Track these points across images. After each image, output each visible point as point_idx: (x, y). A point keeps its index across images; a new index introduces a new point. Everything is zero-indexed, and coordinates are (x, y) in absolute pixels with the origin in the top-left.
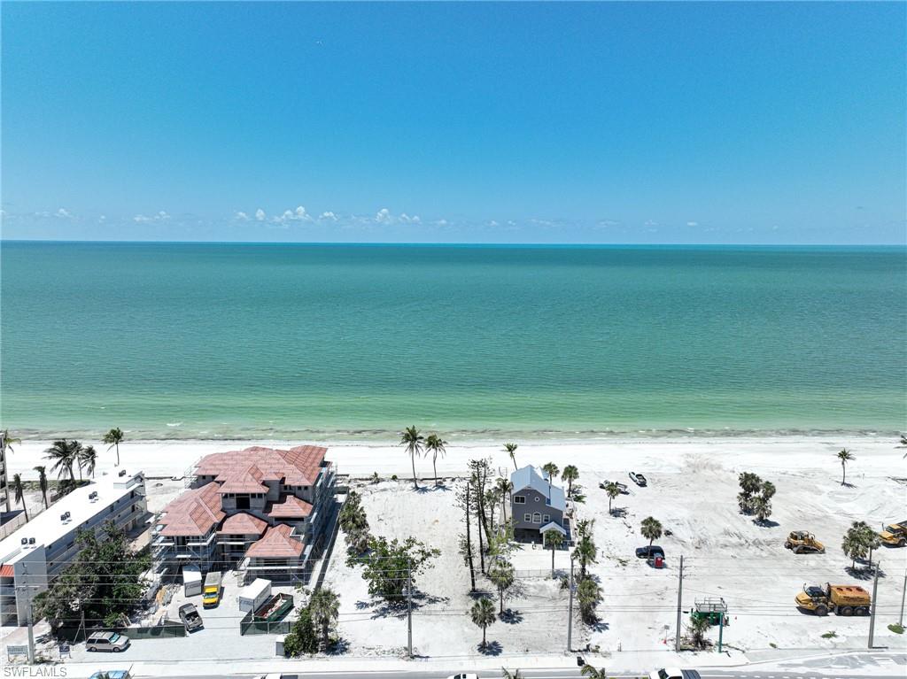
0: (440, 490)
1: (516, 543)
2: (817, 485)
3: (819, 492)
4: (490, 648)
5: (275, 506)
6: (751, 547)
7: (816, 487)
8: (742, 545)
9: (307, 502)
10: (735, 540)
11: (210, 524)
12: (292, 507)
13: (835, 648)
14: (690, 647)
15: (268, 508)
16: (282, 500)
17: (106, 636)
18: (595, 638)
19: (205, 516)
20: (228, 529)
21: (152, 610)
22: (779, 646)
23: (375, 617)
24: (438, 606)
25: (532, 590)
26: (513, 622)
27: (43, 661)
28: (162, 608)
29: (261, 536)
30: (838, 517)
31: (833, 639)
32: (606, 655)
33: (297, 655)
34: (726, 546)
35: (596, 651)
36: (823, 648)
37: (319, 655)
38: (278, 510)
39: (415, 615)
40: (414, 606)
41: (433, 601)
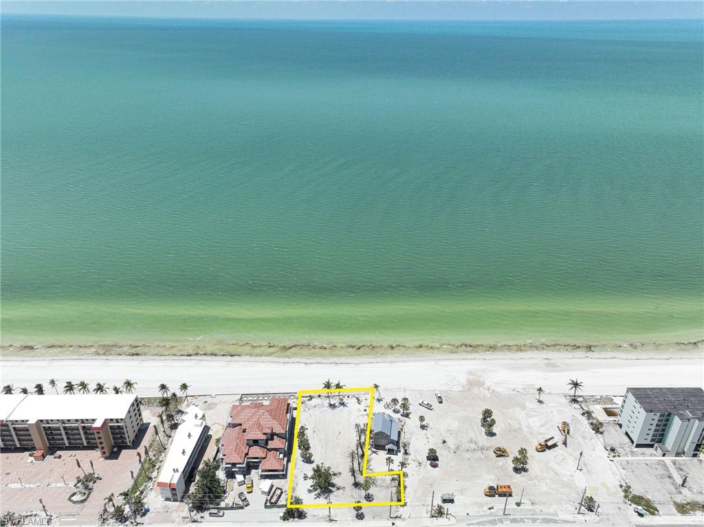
0: (342, 407)
1: (375, 450)
2: (526, 402)
3: (524, 408)
4: (360, 516)
5: (270, 442)
6: (479, 452)
7: (524, 404)
8: (475, 450)
9: (283, 438)
10: (473, 446)
11: (244, 455)
12: (276, 443)
13: (491, 515)
14: (436, 515)
15: (267, 443)
16: (272, 439)
17: (216, 511)
18: (401, 511)
19: (241, 451)
20: (250, 455)
21: (227, 494)
22: (470, 515)
23: (315, 498)
24: (341, 491)
25: (379, 482)
26: (370, 501)
27: (195, 521)
28: (231, 493)
29: (265, 458)
30: (525, 429)
31: (492, 510)
32: (404, 520)
33: (288, 520)
34: (468, 450)
35: (400, 518)
36: (486, 516)
37: (296, 519)
38: (271, 445)
39: (332, 496)
40: (331, 491)
41: (338, 489)
